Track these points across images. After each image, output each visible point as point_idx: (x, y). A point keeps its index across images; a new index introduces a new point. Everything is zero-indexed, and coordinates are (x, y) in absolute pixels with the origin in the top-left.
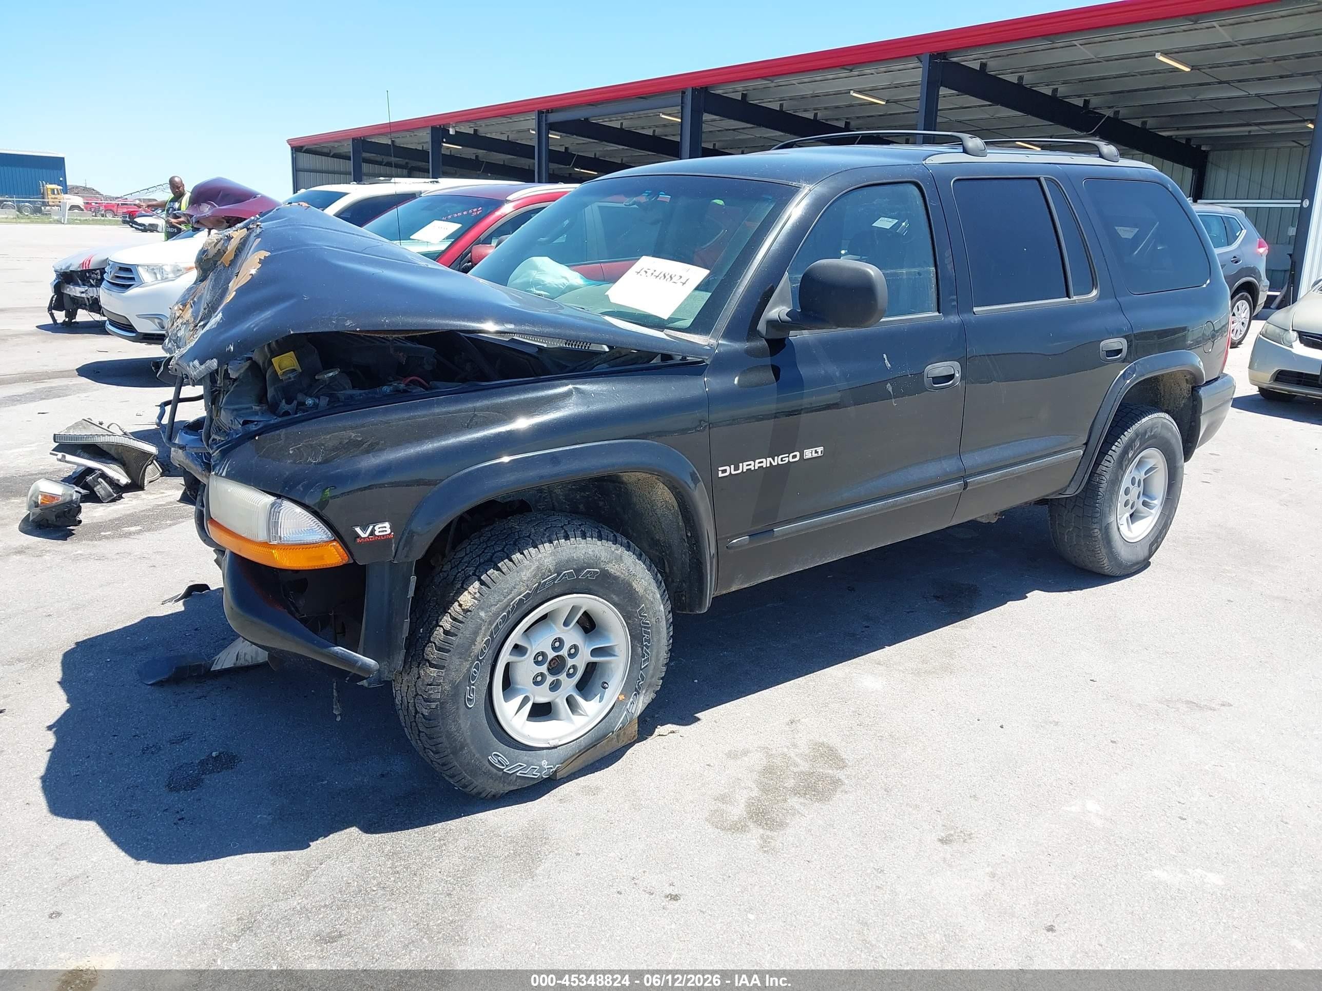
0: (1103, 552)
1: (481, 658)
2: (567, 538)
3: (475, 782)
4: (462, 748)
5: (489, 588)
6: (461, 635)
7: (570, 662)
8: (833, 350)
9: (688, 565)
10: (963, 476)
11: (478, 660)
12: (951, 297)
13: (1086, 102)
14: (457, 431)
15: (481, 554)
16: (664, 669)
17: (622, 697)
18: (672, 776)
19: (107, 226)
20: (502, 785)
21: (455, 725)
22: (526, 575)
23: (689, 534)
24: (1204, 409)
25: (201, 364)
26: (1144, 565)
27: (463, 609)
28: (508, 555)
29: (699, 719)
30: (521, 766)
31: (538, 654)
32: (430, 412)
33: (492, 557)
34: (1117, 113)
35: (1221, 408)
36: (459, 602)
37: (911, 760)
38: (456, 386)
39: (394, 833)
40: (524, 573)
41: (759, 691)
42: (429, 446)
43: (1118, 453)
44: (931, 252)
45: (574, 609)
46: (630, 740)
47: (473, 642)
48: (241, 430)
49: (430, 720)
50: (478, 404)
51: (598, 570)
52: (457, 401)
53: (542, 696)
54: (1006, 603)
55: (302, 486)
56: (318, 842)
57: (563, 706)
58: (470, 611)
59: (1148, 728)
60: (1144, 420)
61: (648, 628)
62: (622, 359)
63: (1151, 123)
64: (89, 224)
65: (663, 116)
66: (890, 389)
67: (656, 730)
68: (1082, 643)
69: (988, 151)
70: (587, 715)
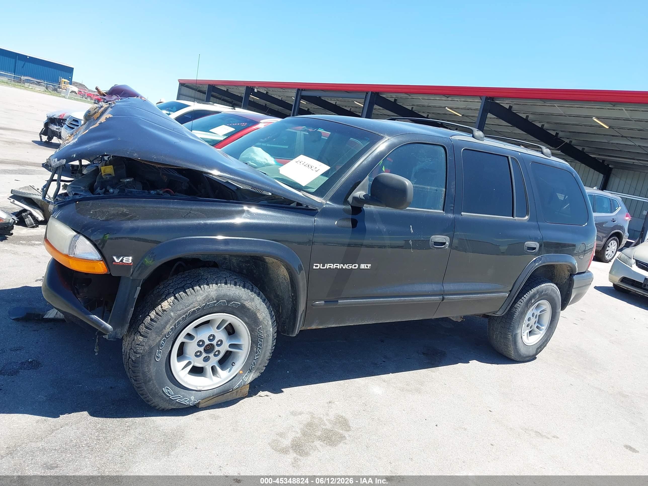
0: (511, 348)
1: (167, 337)
2: (226, 283)
3: (154, 400)
4: (149, 381)
5: (179, 301)
6: (159, 322)
7: (217, 348)
8: (385, 218)
9: (290, 310)
10: (443, 294)
11: (166, 337)
12: (451, 205)
13: (557, 134)
14: (178, 218)
15: (180, 283)
16: (267, 362)
17: (241, 372)
18: (259, 418)
19: (86, 103)
20: (168, 405)
21: (148, 368)
22: (199, 298)
23: (293, 295)
24: (575, 286)
25: (58, 161)
26: (533, 358)
27: (162, 309)
28: (192, 286)
29: (283, 392)
30: (180, 397)
31: (200, 341)
32: (168, 206)
33: (184, 286)
34: (571, 142)
35: (584, 287)
36: (161, 305)
37: (385, 434)
38: (185, 197)
39: (106, 419)
40: (199, 297)
41: (319, 383)
42: (161, 223)
43: (526, 299)
44: (445, 181)
45: (223, 321)
46: (243, 395)
47: (165, 327)
48: (71, 197)
49: (135, 363)
50: (194, 207)
51: (240, 303)
52: (182, 204)
53: (199, 363)
54: (458, 363)
55: (91, 230)
56: (64, 416)
57: (209, 370)
58: (166, 311)
59: (512, 441)
60: (543, 285)
61: (262, 339)
62: (275, 200)
63: (586, 149)
64: (78, 101)
65: (356, 103)
66: (411, 243)
67: (259, 393)
68: (490, 391)
69: (485, 139)
70: (221, 378)
